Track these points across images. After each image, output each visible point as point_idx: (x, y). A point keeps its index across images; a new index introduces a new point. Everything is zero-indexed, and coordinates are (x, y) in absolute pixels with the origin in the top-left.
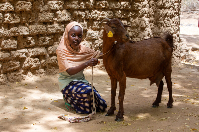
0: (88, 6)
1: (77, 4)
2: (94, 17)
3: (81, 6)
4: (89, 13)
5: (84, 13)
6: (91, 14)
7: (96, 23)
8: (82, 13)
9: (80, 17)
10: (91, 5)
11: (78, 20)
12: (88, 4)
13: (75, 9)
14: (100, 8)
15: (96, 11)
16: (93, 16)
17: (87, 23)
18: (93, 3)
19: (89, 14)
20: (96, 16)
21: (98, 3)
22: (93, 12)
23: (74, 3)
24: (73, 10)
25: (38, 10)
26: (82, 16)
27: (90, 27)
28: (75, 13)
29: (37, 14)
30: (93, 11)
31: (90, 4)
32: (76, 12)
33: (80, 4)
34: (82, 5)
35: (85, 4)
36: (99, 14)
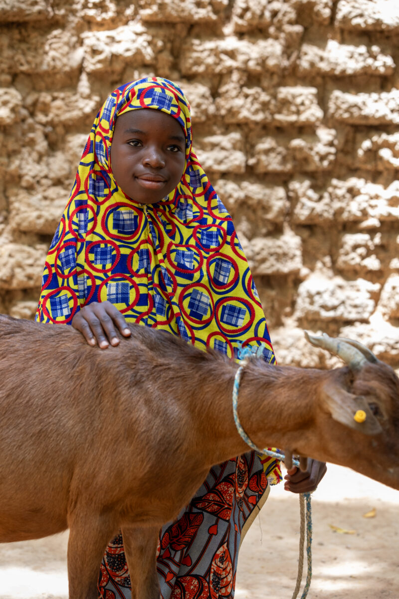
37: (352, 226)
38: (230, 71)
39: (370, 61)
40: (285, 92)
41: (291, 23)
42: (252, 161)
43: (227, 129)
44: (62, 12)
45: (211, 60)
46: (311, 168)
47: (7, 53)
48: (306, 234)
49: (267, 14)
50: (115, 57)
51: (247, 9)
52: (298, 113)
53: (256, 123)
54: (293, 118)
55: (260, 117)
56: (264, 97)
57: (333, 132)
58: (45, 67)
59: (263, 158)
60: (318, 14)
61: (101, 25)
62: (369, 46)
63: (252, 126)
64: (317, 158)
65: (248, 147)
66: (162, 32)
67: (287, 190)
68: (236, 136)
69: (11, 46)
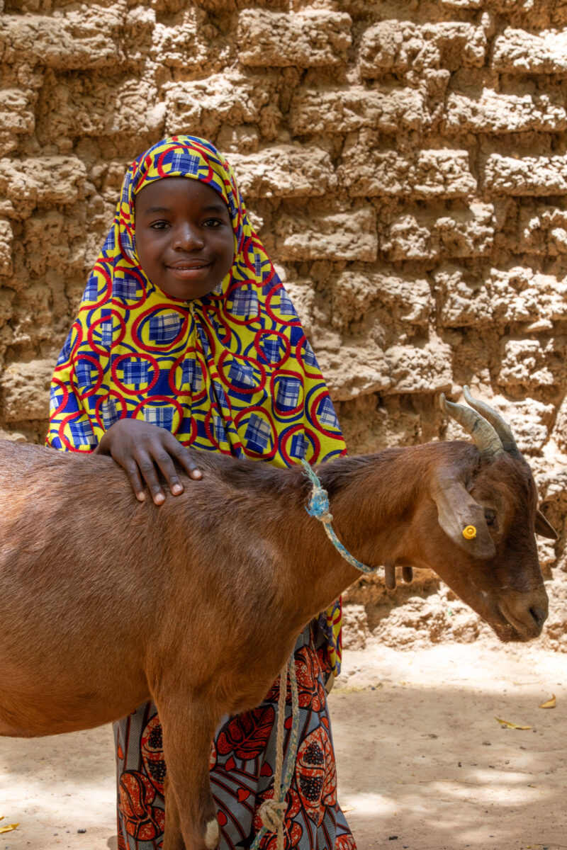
0: (456, 243)
1: (363, 229)
2: (502, 309)
3: (395, 245)
4: (462, 286)
5: (424, 285)
6: (476, 293)
7: (515, 346)
8: (406, 285)
9: (390, 311)
10: (471, 234)
11: (378, 330)
12: (450, 229)
13: (350, 264)
14: (553, 252)
15: (517, 271)
16: (496, 301)
17: (454, 349)
18: (488, 222)
19: (462, 294)
20: (520, 304)
21: (535, 222)
22: (495, 278)
23: (337, 226)
24: (334, 265)
25: (69, 271)
26: (407, 308)
27: (481, 379)
28: (348, 286)
29: (71, 292)
30: (494, 271)
31: (463, 229)
32: (354, 282)
33: (388, 226)
34: (405, 234)
35: (432, 229)
36: (549, 290)
37: (518, 328)
38: (357, 129)
39: (537, 114)
40: (428, 156)
41: (433, 66)
42: (387, 246)
43: (353, 204)
44: (138, 55)
45: (330, 116)
46: (464, 253)
47: (67, 110)
48: (458, 340)
49: (403, 55)
50: (206, 112)
51: (377, 49)
52: (445, 182)
53: (392, 196)
54: (440, 189)
55: (396, 188)
56: (401, 163)
57: (491, 207)
58: (116, 128)
59: (401, 241)
60: (469, 53)
61: (188, 73)
62: (535, 94)
63: (386, 200)
64: (470, 241)
65: (381, 228)
66: (266, 80)
67: (432, 283)
68: (365, 213)
69: (72, 102)
